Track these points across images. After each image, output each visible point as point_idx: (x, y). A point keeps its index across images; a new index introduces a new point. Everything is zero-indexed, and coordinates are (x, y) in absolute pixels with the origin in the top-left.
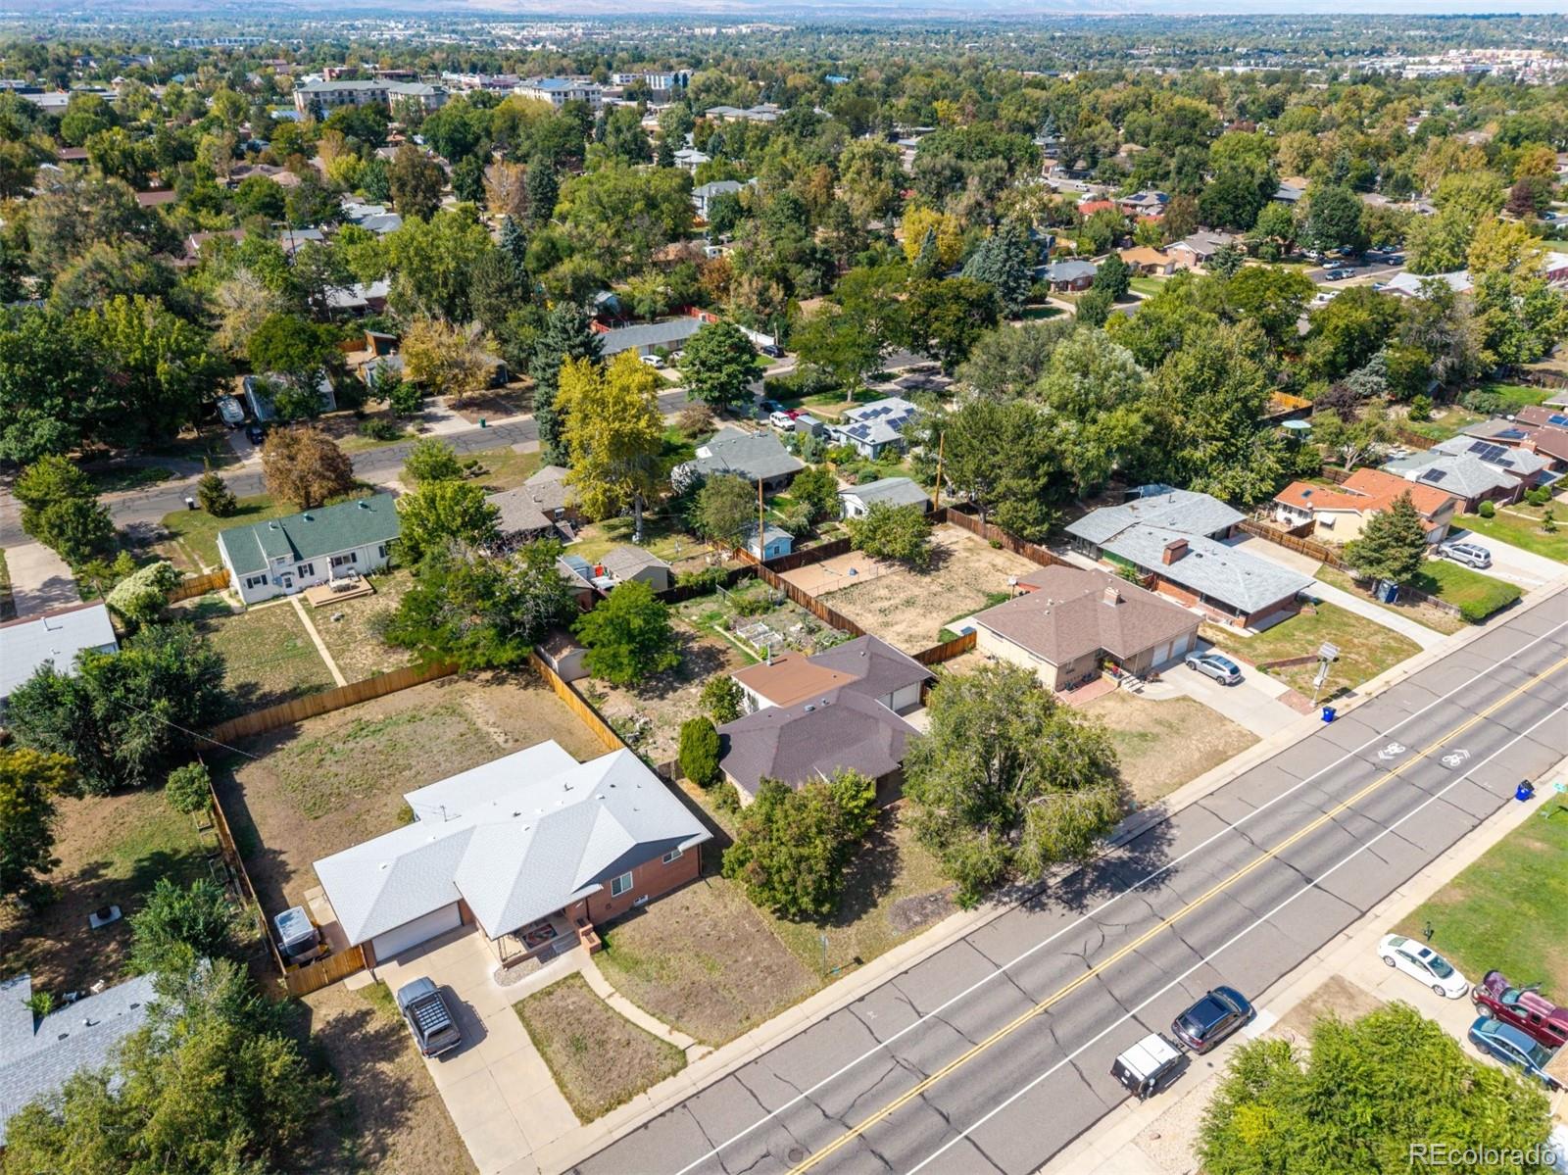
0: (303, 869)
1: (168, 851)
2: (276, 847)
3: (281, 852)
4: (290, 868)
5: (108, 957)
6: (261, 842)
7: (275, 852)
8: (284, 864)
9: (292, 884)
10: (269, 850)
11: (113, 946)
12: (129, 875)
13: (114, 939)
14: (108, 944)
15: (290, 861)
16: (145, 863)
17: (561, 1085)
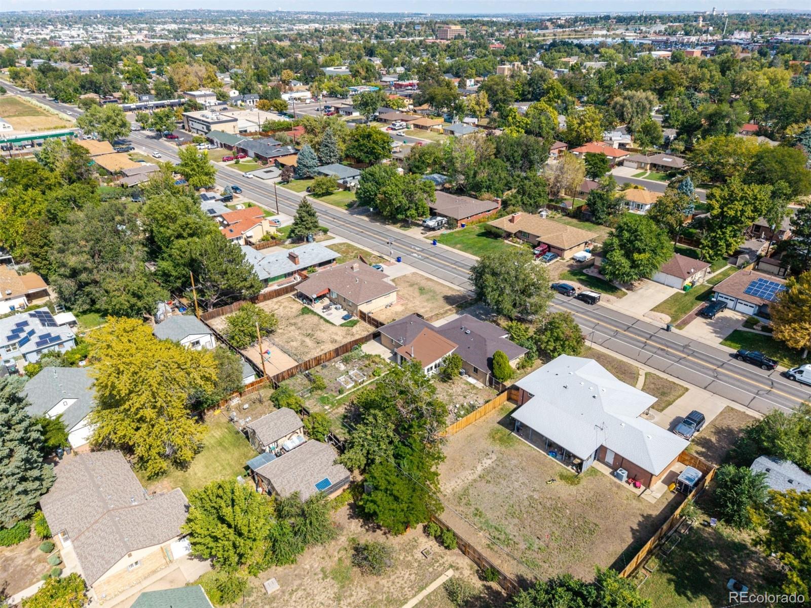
0: (639, 512)
1: (672, 587)
2: (630, 535)
3: (632, 529)
4: (641, 519)
5: (755, 567)
6: (629, 546)
7: (633, 534)
8: (640, 524)
9: (650, 512)
10: (634, 537)
11: (749, 570)
12: (703, 598)
13: (745, 573)
14: (750, 573)
15: (637, 521)
16: (689, 594)
17: (681, 396)
